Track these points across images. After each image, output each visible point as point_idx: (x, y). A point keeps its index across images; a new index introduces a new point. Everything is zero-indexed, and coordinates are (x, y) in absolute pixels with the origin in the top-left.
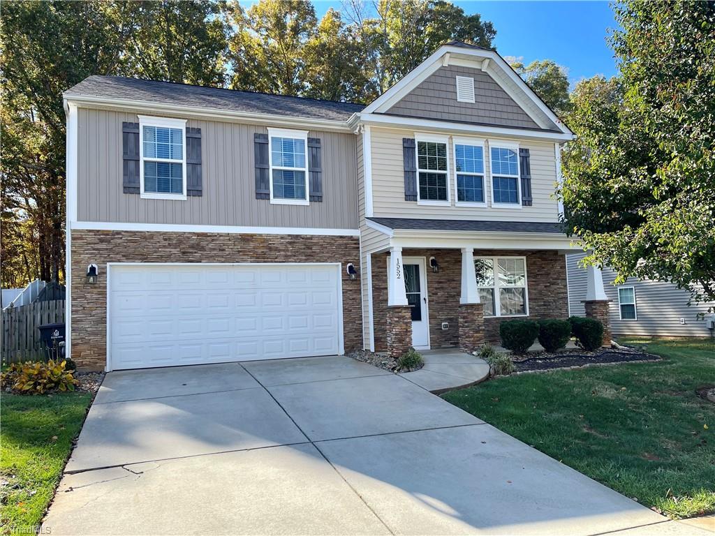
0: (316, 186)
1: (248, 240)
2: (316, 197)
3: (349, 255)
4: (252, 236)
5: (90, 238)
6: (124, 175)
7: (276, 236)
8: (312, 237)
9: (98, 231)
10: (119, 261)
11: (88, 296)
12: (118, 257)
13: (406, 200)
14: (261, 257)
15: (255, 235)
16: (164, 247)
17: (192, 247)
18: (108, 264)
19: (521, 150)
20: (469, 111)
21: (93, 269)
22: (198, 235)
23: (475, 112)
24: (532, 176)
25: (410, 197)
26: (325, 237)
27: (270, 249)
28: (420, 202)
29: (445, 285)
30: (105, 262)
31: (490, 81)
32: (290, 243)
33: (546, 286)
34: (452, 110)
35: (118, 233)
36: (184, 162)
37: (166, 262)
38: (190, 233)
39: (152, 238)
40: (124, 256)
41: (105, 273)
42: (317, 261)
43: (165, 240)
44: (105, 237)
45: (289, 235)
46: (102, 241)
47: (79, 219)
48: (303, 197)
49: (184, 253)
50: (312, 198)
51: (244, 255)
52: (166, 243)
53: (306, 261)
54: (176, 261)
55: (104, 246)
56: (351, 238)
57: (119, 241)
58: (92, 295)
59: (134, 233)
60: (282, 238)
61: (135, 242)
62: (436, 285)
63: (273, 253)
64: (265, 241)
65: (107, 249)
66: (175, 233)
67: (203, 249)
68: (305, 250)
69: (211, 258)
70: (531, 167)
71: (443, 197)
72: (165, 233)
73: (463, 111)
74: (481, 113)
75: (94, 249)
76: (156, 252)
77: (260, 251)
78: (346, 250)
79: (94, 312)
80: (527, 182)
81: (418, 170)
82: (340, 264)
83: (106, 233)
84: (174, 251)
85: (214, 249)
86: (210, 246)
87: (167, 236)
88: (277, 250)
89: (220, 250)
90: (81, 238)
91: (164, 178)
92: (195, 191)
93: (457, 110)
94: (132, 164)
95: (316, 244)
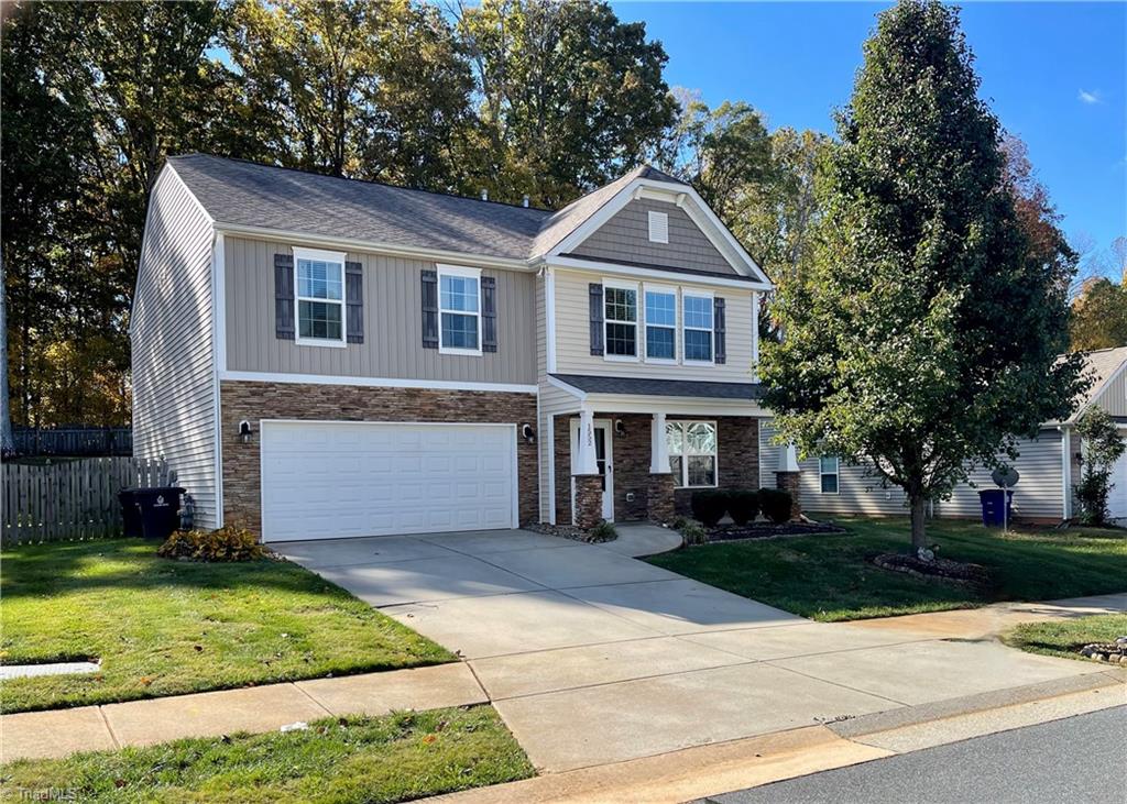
0: (490, 333)
1: (415, 396)
2: (489, 347)
3: (526, 415)
4: (419, 390)
5: (242, 391)
6: (277, 317)
7: (445, 391)
8: (484, 394)
9: (250, 382)
10: (273, 417)
11: (240, 457)
12: (273, 412)
13: (592, 354)
14: (429, 416)
16: (323, 402)
18: (262, 421)
19: (717, 300)
20: (661, 253)
21: (245, 426)
23: (668, 255)
24: (727, 330)
25: (596, 351)
27: (439, 406)
28: (607, 357)
29: (631, 452)
30: (258, 419)
31: (685, 217)
32: (461, 400)
33: (737, 455)
34: (643, 251)
35: (272, 385)
36: (343, 302)
37: (325, 419)
38: (350, 386)
39: (309, 392)
41: (258, 431)
43: (323, 394)
44: (258, 389)
45: (460, 391)
46: (254, 394)
47: (228, 369)
48: (476, 347)
49: (344, 409)
50: (486, 348)
51: (410, 413)
52: (325, 397)
53: (478, 421)
55: (255, 400)
56: (527, 395)
57: (273, 394)
58: (245, 457)
59: (289, 385)
60: (452, 394)
61: (290, 395)
62: (622, 452)
63: (442, 411)
66: (335, 386)
67: (365, 405)
68: (476, 408)
69: (374, 416)
70: (726, 319)
71: (631, 351)
72: (323, 386)
74: (675, 256)
75: (246, 404)
77: (427, 408)
78: (521, 410)
79: (246, 476)
80: (720, 336)
81: (606, 321)
82: (515, 425)
83: (258, 385)
84: (333, 407)
85: (377, 406)
86: (373, 402)
87: (325, 390)
88: (448, 408)
89: (384, 407)
90: (232, 391)
91: (321, 322)
92: (356, 338)
94: (285, 304)
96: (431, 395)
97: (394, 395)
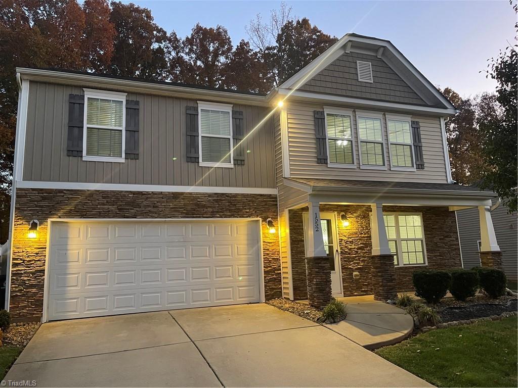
1: (179, 198)
2: (239, 161)
4: (182, 194)
5: (34, 196)
8: (236, 195)
9: (42, 190)
12: (60, 213)
13: (318, 163)
14: (190, 213)
15: (185, 193)
16: (104, 204)
17: (128, 204)
19: (413, 122)
20: (369, 90)
22: (134, 193)
23: (373, 90)
24: (423, 144)
25: (321, 160)
26: (248, 195)
27: (199, 206)
31: (386, 66)
32: (217, 201)
34: (354, 88)
35: (61, 191)
36: (123, 129)
37: (104, 218)
38: (127, 192)
39: (92, 196)
40: (65, 213)
42: (240, 217)
43: (104, 198)
44: (49, 195)
45: (216, 194)
46: (44, 198)
47: (24, 179)
48: (229, 161)
49: (120, 210)
50: (236, 162)
51: (176, 211)
52: (105, 201)
53: (231, 216)
54: (113, 217)
55: (45, 203)
56: (270, 196)
59: (75, 191)
60: (210, 196)
63: (201, 209)
64: (194, 198)
65: (48, 206)
66: (113, 192)
67: (138, 206)
68: (229, 207)
69: (145, 214)
70: (422, 137)
72: (104, 192)
73: (364, 89)
74: (379, 91)
75: (37, 206)
76: (94, 209)
77: (189, 208)
78: (265, 207)
80: (418, 148)
83: (49, 191)
84: (112, 208)
85: (149, 206)
87: (105, 195)
88: (204, 206)
89: (154, 207)
90: (25, 196)
92: (133, 155)
93: (359, 89)
94: (76, 130)
95: (240, 201)
97: (162, 198)
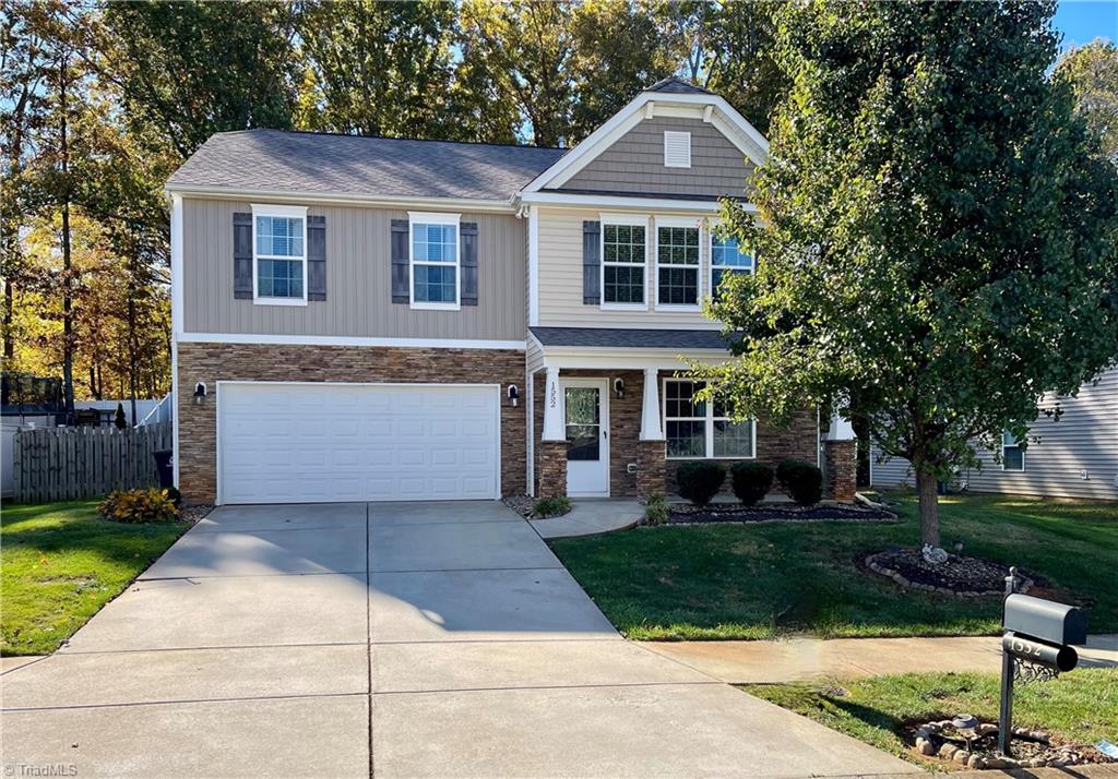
0: (470, 285)
1: (382, 355)
3: (511, 374)
4: (386, 349)
6: (236, 277)
7: (416, 350)
9: (207, 344)
10: (230, 379)
11: (196, 418)
15: (390, 348)
17: (313, 363)
18: (218, 382)
20: (681, 180)
21: (201, 388)
22: (321, 348)
23: (690, 180)
26: (480, 350)
28: (605, 306)
29: (633, 416)
30: (214, 380)
31: (716, 135)
32: (435, 359)
35: (229, 346)
37: (283, 380)
38: (311, 346)
39: (267, 352)
40: (235, 373)
41: (215, 393)
42: (469, 382)
43: (282, 354)
46: (210, 355)
54: (295, 380)
57: (230, 355)
58: (200, 418)
61: (248, 356)
62: (622, 416)
63: (413, 370)
64: (402, 355)
65: (216, 365)
69: (336, 377)
71: (638, 297)
73: (673, 180)
74: (700, 181)
76: (271, 369)
79: (202, 438)
81: (603, 264)
82: (499, 385)
84: (292, 367)
86: (336, 361)
87: (284, 350)
88: (418, 367)
89: (348, 367)
90: (188, 353)
91: (282, 280)
93: (664, 179)
95: (469, 359)
96: (400, 354)
97: (359, 354)
